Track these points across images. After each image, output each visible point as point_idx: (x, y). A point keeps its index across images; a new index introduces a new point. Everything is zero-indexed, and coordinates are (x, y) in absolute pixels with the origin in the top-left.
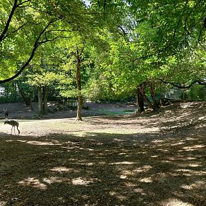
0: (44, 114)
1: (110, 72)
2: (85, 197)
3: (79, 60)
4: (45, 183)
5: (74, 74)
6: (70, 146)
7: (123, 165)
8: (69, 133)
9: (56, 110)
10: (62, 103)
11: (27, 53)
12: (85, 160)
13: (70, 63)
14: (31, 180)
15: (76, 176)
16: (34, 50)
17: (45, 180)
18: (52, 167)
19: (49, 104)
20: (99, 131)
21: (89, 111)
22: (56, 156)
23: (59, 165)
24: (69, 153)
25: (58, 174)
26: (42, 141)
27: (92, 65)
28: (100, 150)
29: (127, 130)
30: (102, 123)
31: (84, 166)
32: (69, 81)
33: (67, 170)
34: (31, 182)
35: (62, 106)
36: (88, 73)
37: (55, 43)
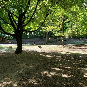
0: (48, 43)
1: (78, 25)
2: (68, 83)
3: (64, 20)
4: (51, 75)
5: (61, 26)
6: (60, 58)
7: (85, 70)
8: (59, 52)
9: (53, 41)
10: (55, 38)
11: (42, 19)
12: (67, 66)
13: (59, 22)
14: (45, 72)
15: (64, 73)
16: (46, 18)
17: (51, 73)
18: (53, 67)
19: (50, 39)
20: (72, 52)
21: (67, 42)
22: (54, 62)
23: (56, 67)
24: (59, 61)
25: (56, 71)
26: (48, 55)
27: (69, 22)
28: (73, 61)
29: (86, 52)
30: (73, 48)
31: (67, 68)
32: (59, 29)
33: (60, 70)
34: (46, 73)
35: (55, 40)
36: (67, 25)
37: (54, 14)
